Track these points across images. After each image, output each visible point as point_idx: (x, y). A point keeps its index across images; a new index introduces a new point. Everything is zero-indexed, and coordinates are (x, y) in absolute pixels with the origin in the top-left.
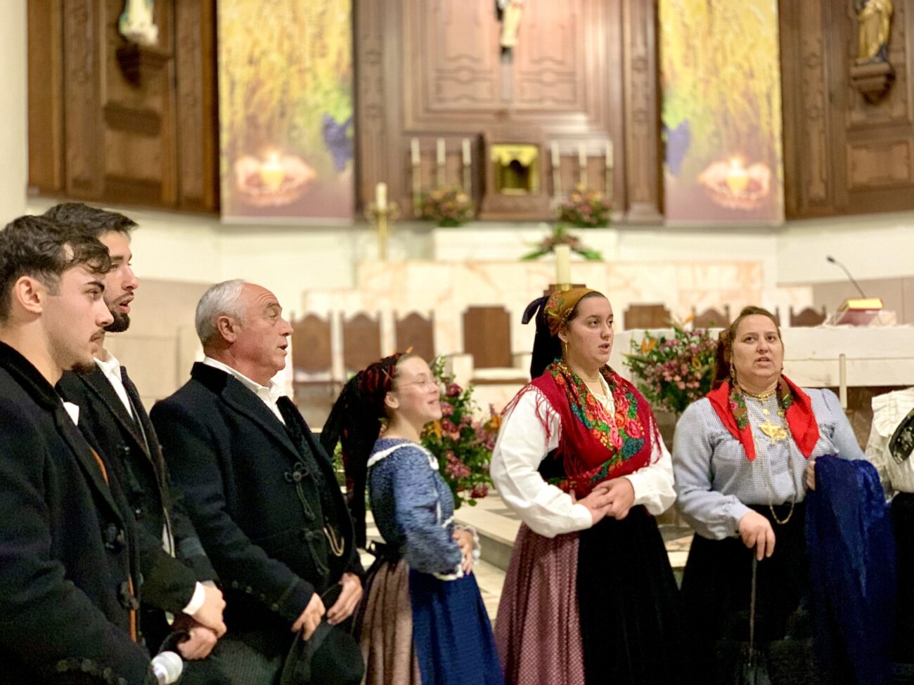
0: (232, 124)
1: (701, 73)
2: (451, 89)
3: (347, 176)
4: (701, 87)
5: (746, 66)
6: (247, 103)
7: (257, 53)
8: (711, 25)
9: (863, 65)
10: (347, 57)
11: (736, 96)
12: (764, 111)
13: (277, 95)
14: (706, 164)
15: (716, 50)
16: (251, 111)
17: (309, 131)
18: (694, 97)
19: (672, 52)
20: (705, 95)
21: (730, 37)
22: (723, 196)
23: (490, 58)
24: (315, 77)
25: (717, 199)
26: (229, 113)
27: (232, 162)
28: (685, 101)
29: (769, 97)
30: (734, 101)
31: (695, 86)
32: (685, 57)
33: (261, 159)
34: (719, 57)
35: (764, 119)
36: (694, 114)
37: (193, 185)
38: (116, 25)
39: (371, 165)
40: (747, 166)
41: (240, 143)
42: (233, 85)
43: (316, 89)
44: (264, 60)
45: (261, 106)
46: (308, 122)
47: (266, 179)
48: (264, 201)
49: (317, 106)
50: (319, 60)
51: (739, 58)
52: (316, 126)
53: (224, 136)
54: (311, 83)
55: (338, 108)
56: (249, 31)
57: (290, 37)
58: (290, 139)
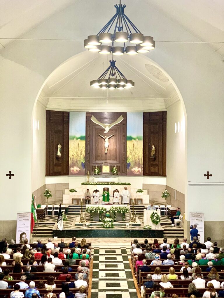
0: (70, 163)
1: (132, 156)
2: (99, 158)
3: (84, 170)
6: (72, 161)
7: (73, 155)
8: (134, 149)
9: (152, 157)
10: (85, 155)
11: (137, 159)
12: (141, 161)
13: (76, 160)
14: (133, 168)
15: (134, 153)
17: (80, 164)
19: (128, 153)
20: (133, 159)
21: (136, 151)
23: (104, 154)
24: (81, 157)
25: (134, 173)
26: (70, 162)
27: (70, 168)
28: (130, 159)
29: (141, 159)
32: (130, 154)
33: (74, 168)
36: (131, 161)
37: (65, 171)
38: (56, 154)
39: (87, 168)
40: (138, 168)
41: (71, 166)
42: (70, 158)
43: (81, 159)
44: (74, 155)
45: (74, 161)
46: (80, 163)
47: (74, 170)
48: (74, 173)
49: (81, 161)
50: (81, 155)
51: (137, 154)
52: (81, 164)
53: (69, 165)
54: (80, 158)
55: (83, 161)
56: (73, 152)
57: (78, 152)
58: (77, 165)
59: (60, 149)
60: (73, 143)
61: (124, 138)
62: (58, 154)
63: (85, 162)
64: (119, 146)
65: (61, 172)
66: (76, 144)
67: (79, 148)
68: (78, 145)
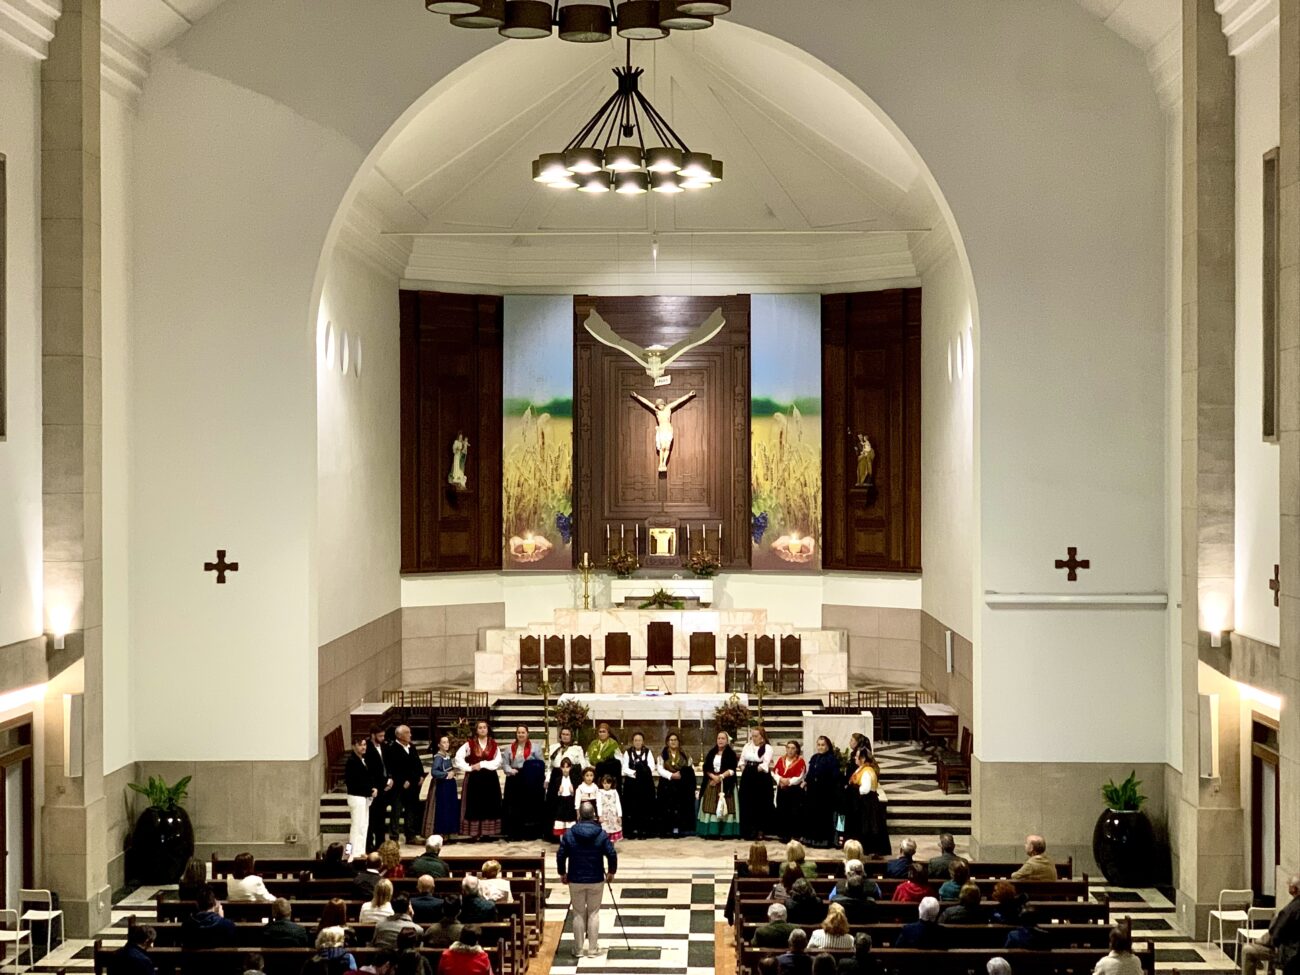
0: (508, 519)
1: (775, 484)
2: (631, 494)
3: (569, 546)
4: (774, 491)
5: (802, 480)
6: (516, 508)
7: (522, 480)
8: (781, 456)
10: (570, 480)
11: (796, 497)
12: (812, 506)
13: (532, 502)
14: (777, 537)
15: (784, 470)
16: (518, 512)
17: (549, 522)
18: (772, 499)
19: (758, 471)
20: (777, 497)
21: (793, 463)
22: (787, 555)
24: (553, 492)
25: (783, 557)
26: (507, 513)
27: (507, 541)
28: (764, 500)
29: (815, 497)
30: (795, 500)
31: (771, 491)
32: (765, 475)
33: (523, 537)
34: (786, 474)
35: (812, 510)
36: (770, 506)
37: (486, 553)
38: (446, 479)
39: (583, 539)
40: (802, 537)
41: (512, 529)
42: (509, 499)
43: (553, 499)
44: (526, 485)
45: (524, 509)
46: (549, 516)
47: (524, 547)
48: (525, 560)
49: (554, 507)
50: (555, 483)
51: (798, 475)
52: (553, 519)
53: (504, 526)
54: (550, 495)
55: (565, 508)
56: (518, 468)
57: (540, 471)
58: (539, 526)
59: (463, 456)
60: (519, 430)
61: (740, 406)
62: (455, 480)
63: (570, 511)
64: (718, 439)
65: (466, 557)
66: (533, 436)
67: (548, 452)
68: (543, 438)
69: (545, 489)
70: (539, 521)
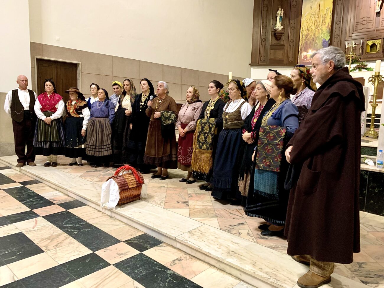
0: (301, 45)
2: (360, 27)
10: (330, 24)
13: (312, 36)
16: (306, 41)
17: (319, 44)
23: (373, 16)
24: (322, 30)
26: (302, 42)
27: (301, 54)
33: (307, 52)
37: (291, 59)
38: (274, 27)
41: (303, 49)
42: (303, 35)
43: (321, 34)
44: (310, 29)
45: (308, 40)
46: (319, 41)
47: (307, 56)
48: (307, 61)
49: (322, 37)
50: (323, 26)
52: (321, 42)
53: (300, 48)
54: (321, 32)
55: (327, 37)
56: (307, 22)
57: (317, 22)
58: (314, 46)
59: (281, 17)
60: (309, 5)
62: (277, 28)
63: (329, 38)
65: (282, 60)
66: (315, 7)
67: (321, 12)
68: (319, 7)
69: (318, 30)
70: (315, 44)
